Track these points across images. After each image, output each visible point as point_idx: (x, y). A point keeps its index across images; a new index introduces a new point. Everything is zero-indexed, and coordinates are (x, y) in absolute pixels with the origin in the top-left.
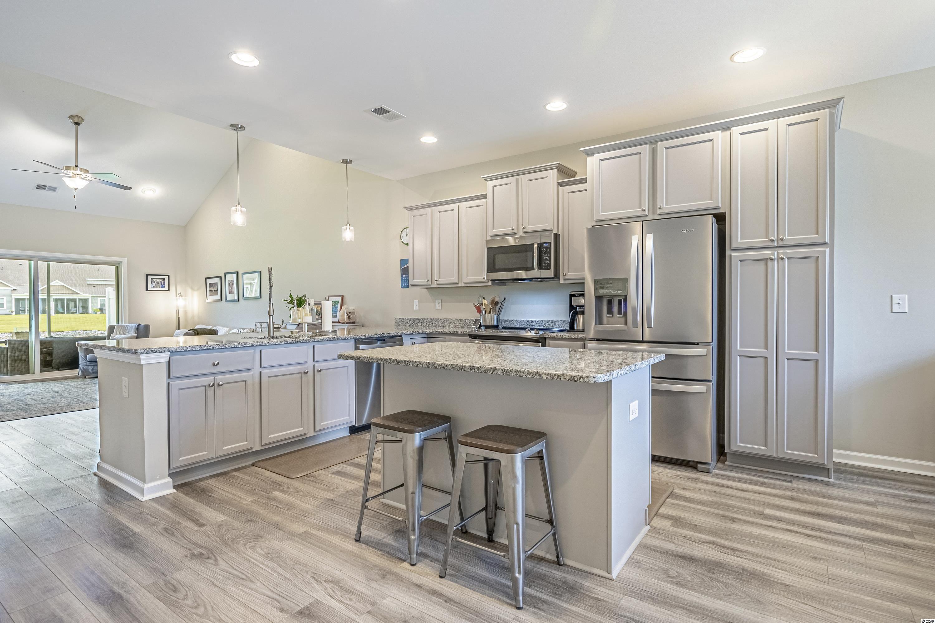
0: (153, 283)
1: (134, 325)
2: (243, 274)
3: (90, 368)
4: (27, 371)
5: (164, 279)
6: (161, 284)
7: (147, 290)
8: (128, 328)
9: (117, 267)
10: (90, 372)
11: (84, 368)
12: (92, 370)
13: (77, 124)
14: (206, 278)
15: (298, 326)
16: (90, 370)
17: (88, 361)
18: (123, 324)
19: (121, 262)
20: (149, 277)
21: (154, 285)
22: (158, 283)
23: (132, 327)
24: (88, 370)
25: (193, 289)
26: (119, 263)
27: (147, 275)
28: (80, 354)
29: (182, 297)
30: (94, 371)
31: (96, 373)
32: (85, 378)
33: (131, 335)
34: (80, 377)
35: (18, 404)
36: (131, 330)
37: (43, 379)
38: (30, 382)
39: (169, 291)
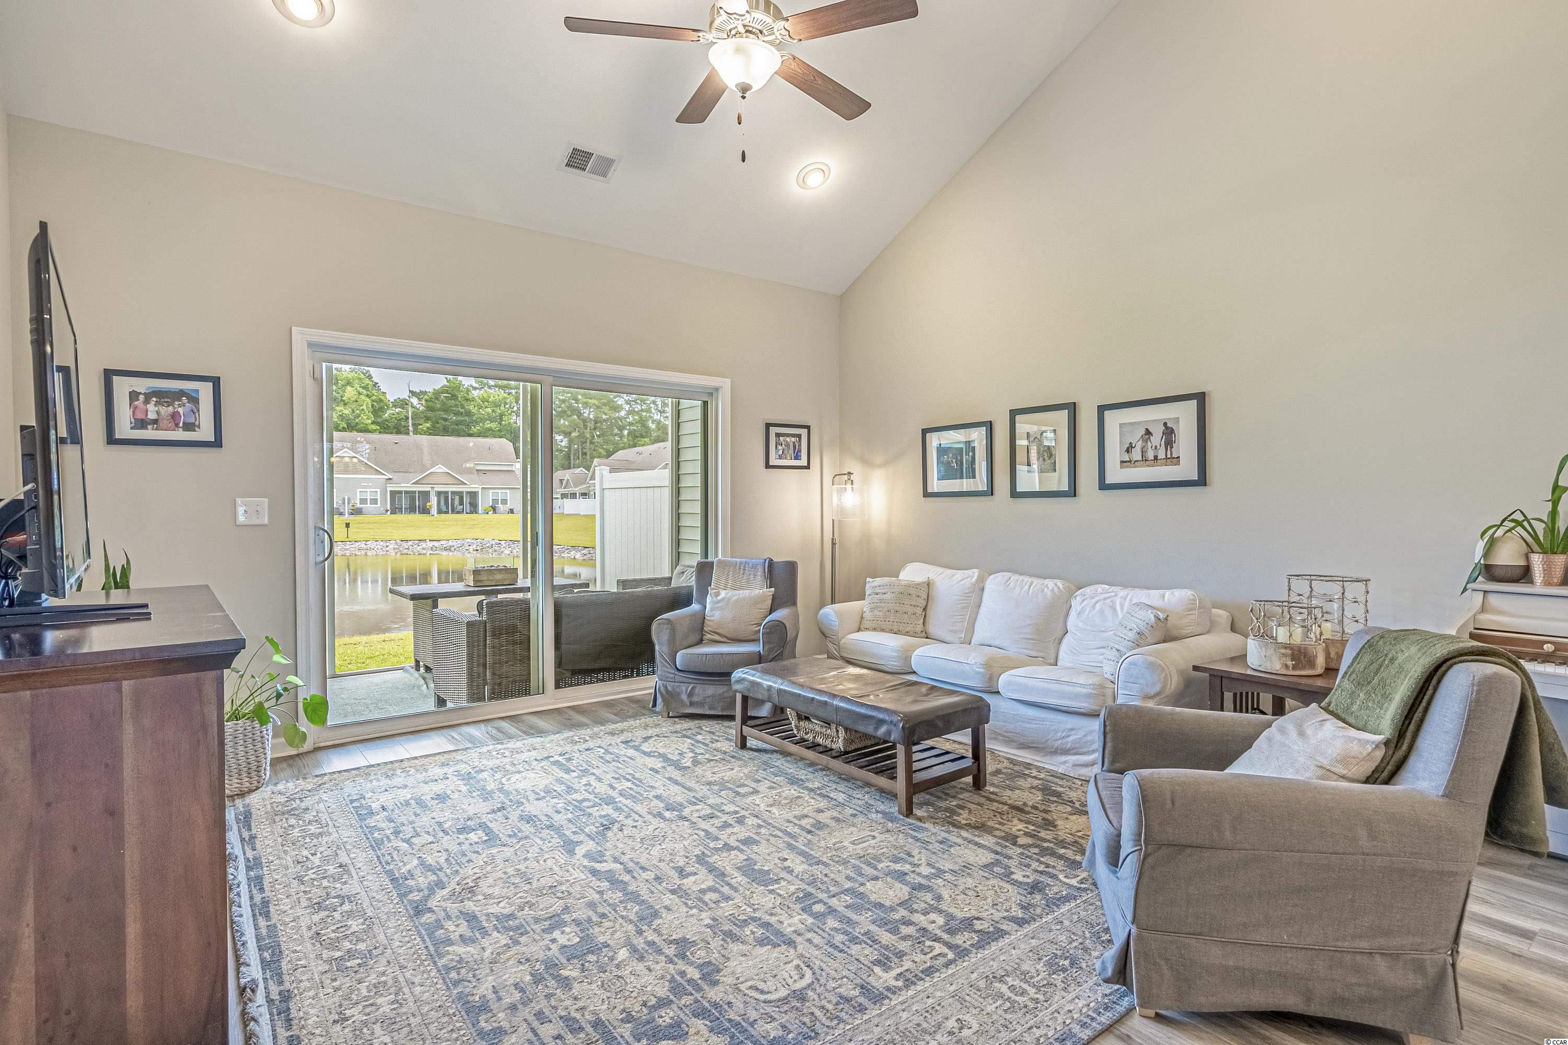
0: (780, 447)
1: (757, 562)
2: (1100, 409)
3: (684, 688)
4: (525, 687)
5: (799, 436)
6: (794, 447)
7: (768, 466)
8: (744, 569)
9: (705, 404)
10: (682, 701)
11: (669, 688)
12: (690, 695)
16: (684, 697)
17: (678, 670)
18: (722, 558)
19: (717, 389)
20: (773, 431)
21: (781, 452)
22: (788, 445)
23: (754, 567)
24: (679, 694)
25: (866, 462)
26: (711, 394)
27: (768, 426)
28: (657, 647)
29: (852, 483)
30: (695, 699)
31: (701, 704)
32: (669, 717)
33: (760, 591)
34: (657, 713)
35: (640, 932)
36: (755, 575)
37: (571, 712)
38: (540, 723)
39: (808, 467)
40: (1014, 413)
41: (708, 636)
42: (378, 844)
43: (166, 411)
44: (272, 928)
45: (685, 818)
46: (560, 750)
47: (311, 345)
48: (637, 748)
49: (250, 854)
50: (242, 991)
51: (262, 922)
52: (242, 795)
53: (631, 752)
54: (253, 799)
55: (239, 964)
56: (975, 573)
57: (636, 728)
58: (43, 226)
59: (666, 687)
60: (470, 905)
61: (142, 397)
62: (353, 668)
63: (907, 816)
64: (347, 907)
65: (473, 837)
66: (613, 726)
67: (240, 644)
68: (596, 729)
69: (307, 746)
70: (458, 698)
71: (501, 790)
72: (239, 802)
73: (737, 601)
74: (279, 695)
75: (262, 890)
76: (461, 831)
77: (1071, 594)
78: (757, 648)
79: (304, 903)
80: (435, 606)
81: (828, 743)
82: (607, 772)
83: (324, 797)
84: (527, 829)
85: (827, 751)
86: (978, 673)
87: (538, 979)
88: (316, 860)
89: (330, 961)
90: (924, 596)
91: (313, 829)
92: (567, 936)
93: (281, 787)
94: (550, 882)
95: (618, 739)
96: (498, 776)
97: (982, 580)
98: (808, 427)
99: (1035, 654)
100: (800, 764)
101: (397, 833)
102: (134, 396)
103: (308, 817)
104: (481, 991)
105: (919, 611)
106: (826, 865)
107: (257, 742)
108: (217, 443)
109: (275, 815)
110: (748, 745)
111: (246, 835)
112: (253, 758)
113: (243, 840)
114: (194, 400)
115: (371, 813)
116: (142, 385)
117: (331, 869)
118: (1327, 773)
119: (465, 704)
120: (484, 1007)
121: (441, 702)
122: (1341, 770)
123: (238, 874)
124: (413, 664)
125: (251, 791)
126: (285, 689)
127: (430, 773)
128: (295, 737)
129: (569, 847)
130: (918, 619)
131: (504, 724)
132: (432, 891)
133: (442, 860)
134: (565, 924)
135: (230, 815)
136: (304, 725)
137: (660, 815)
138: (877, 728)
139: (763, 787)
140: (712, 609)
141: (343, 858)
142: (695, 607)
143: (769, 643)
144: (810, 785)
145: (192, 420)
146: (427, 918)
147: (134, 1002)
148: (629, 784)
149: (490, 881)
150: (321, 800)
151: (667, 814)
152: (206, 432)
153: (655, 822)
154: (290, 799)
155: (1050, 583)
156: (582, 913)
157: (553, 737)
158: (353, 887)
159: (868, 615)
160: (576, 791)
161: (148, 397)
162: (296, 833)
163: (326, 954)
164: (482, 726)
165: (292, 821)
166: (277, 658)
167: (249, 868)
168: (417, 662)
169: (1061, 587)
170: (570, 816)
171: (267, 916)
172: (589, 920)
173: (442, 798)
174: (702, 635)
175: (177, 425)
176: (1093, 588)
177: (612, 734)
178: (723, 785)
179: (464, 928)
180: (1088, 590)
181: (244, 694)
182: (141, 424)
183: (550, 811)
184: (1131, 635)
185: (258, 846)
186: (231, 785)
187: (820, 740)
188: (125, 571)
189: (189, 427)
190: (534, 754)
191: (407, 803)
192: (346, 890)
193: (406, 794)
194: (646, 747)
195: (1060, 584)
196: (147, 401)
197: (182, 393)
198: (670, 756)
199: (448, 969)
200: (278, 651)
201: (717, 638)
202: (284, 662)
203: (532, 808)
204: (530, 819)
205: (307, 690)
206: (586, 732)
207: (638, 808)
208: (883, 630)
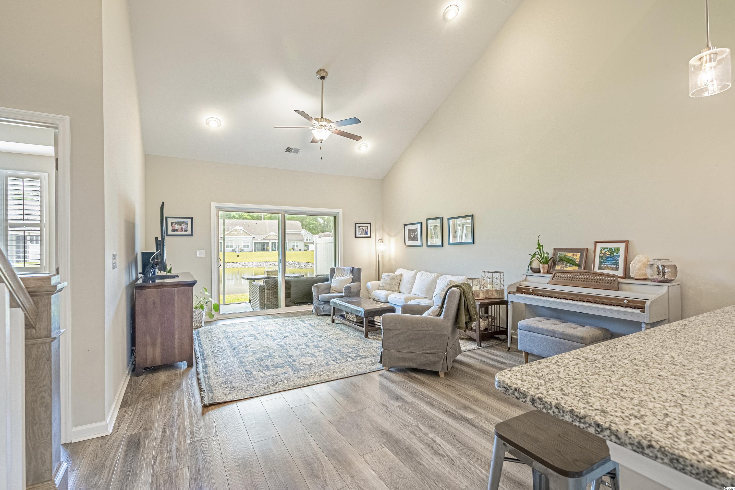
0: (360, 231)
1: (349, 268)
2: (449, 219)
3: (321, 306)
4: (277, 306)
5: (367, 227)
6: (366, 230)
7: (356, 237)
8: (345, 270)
9: (335, 217)
10: (321, 310)
12: (323, 308)
13: (323, 78)
14: (405, 225)
15: (552, 279)
16: (321, 309)
17: (319, 301)
18: (339, 267)
19: (338, 213)
20: (358, 225)
21: (360, 232)
22: (363, 230)
23: (348, 270)
24: (320, 308)
25: (390, 235)
26: (336, 214)
27: (356, 224)
28: (314, 294)
29: (383, 242)
30: (324, 310)
31: (326, 311)
32: (317, 315)
33: (348, 277)
34: (314, 314)
35: (283, 354)
36: (348, 272)
37: (289, 313)
38: (279, 316)
39: (371, 237)
40: (427, 220)
41: (332, 291)
42: (229, 338)
43: (180, 227)
44: (203, 350)
45: (307, 336)
46: (282, 322)
47: (216, 207)
48: (303, 322)
49: (199, 339)
50: (196, 358)
51: (201, 349)
52: (197, 328)
53: (301, 323)
54: (200, 329)
55: (195, 354)
56: (414, 271)
57: (306, 318)
58: (163, 202)
59: (316, 306)
60: (246, 349)
61: (174, 223)
62: (231, 303)
63: (366, 337)
64: (219, 348)
65: (252, 338)
66: (300, 317)
67: (196, 282)
68: (294, 318)
69: (214, 318)
70: (258, 309)
71: (262, 329)
72: (197, 330)
73: (341, 280)
74: (206, 303)
75: (201, 344)
76: (249, 337)
77: (438, 277)
78: (343, 294)
79: (210, 346)
80: (255, 282)
81: (353, 320)
82: (291, 327)
83: (217, 329)
84: (265, 337)
85: (352, 322)
86: (403, 301)
87: (256, 359)
88: (214, 340)
89: (214, 355)
90: (399, 279)
91: (214, 335)
92: (267, 354)
93: (207, 327)
94: (266, 346)
95: (299, 320)
96: (262, 327)
97: (416, 273)
98: (370, 224)
99: (426, 297)
100: (347, 327)
101: (233, 336)
102: (172, 223)
103: (213, 333)
104: (245, 360)
105: (397, 284)
106: (335, 345)
107: (201, 315)
108: (192, 235)
109: (205, 332)
110: (335, 322)
111: (198, 335)
112: (200, 319)
113: (197, 336)
114: (187, 224)
115: (228, 333)
116: (175, 220)
117: (217, 342)
118: (429, 315)
119: (259, 310)
120: (244, 363)
121: (253, 310)
122: (431, 314)
123: (196, 341)
124: (249, 301)
125: (199, 328)
126: (208, 301)
127: (245, 326)
128: (211, 316)
129: (274, 340)
130: (397, 286)
131: (269, 316)
132: (239, 346)
133: (243, 342)
134: (267, 352)
135: (194, 332)
136: (213, 312)
137: (301, 336)
138: (359, 313)
139: (332, 331)
140: (333, 283)
141: (220, 340)
142: (329, 282)
143: (346, 292)
144: (345, 331)
145: (186, 229)
146: (236, 350)
147: (177, 351)
148: (296, 329)
149: (253, 345)
150: (216, 330)
151: (302, 335)
152: (189, 232)
153: (298, 337)
154: (209, 330)
155: (433, 275)
156: (271, 351)
157: (281, 319)
158: (221, 345)
159: (381, 285)
160: (281, 330)
161: (176, 223)
162: (210, 335)
163: (213, 354)
164: (263, 316)
165: (209, 334)
166: (206, 293)
167: (198, 341)
168: (250, 300)
169: (435, 275)
170: (277, 335)
171: (202, 348)
172: (272, 352)
173: (246, 331)
174: (330, 291)
175: (182, 230)
176: (444, 276)
177: (298, 319)
178: (321, 330)
179: (244, 352)
180: (442, 277)
181: (198, 302)
182: (174, 230)
183: (273, 334)
184: (442, 289)
185: (201, 337)
186: (195, 325)
187: (351, 319)
188: (170, 269)
189: (186, 231)
190: (274, 322)
191: (237, 331)
192: (219, 345)
193: (238, 330)
194: (306, 322)
195: (435, 274)
196: (175, 225)
197: (183, 222)
198: (311, 324)
199: (238, 357)
200: (207, 291)
201: (334, 292)
202: (208, 294)
203: (268, 333)
204: (267, 335)
205: (214, 302)
206: (290, 318)
207: (296, 334)
208: (385, 290)
